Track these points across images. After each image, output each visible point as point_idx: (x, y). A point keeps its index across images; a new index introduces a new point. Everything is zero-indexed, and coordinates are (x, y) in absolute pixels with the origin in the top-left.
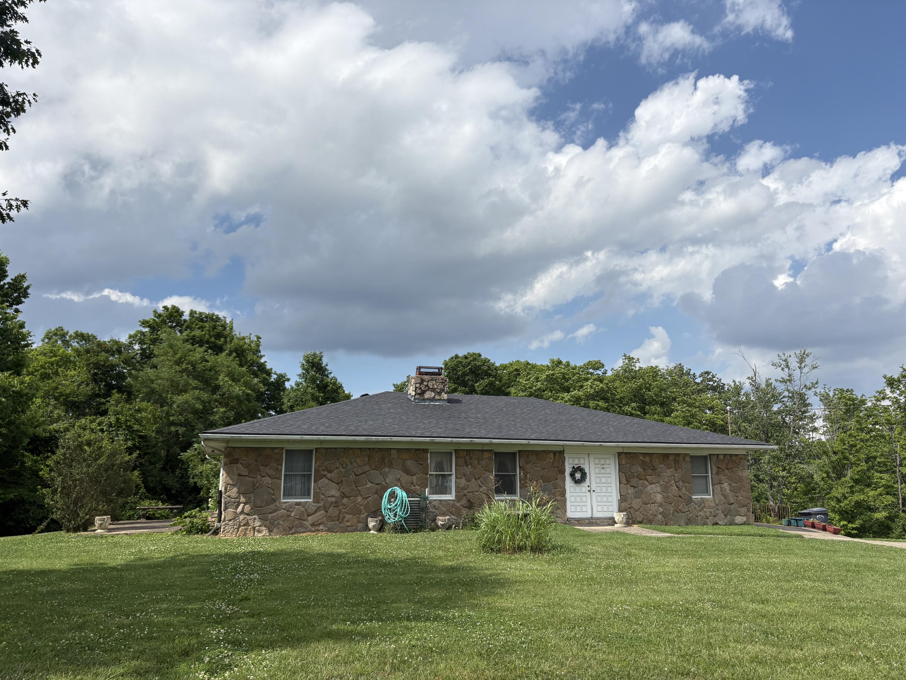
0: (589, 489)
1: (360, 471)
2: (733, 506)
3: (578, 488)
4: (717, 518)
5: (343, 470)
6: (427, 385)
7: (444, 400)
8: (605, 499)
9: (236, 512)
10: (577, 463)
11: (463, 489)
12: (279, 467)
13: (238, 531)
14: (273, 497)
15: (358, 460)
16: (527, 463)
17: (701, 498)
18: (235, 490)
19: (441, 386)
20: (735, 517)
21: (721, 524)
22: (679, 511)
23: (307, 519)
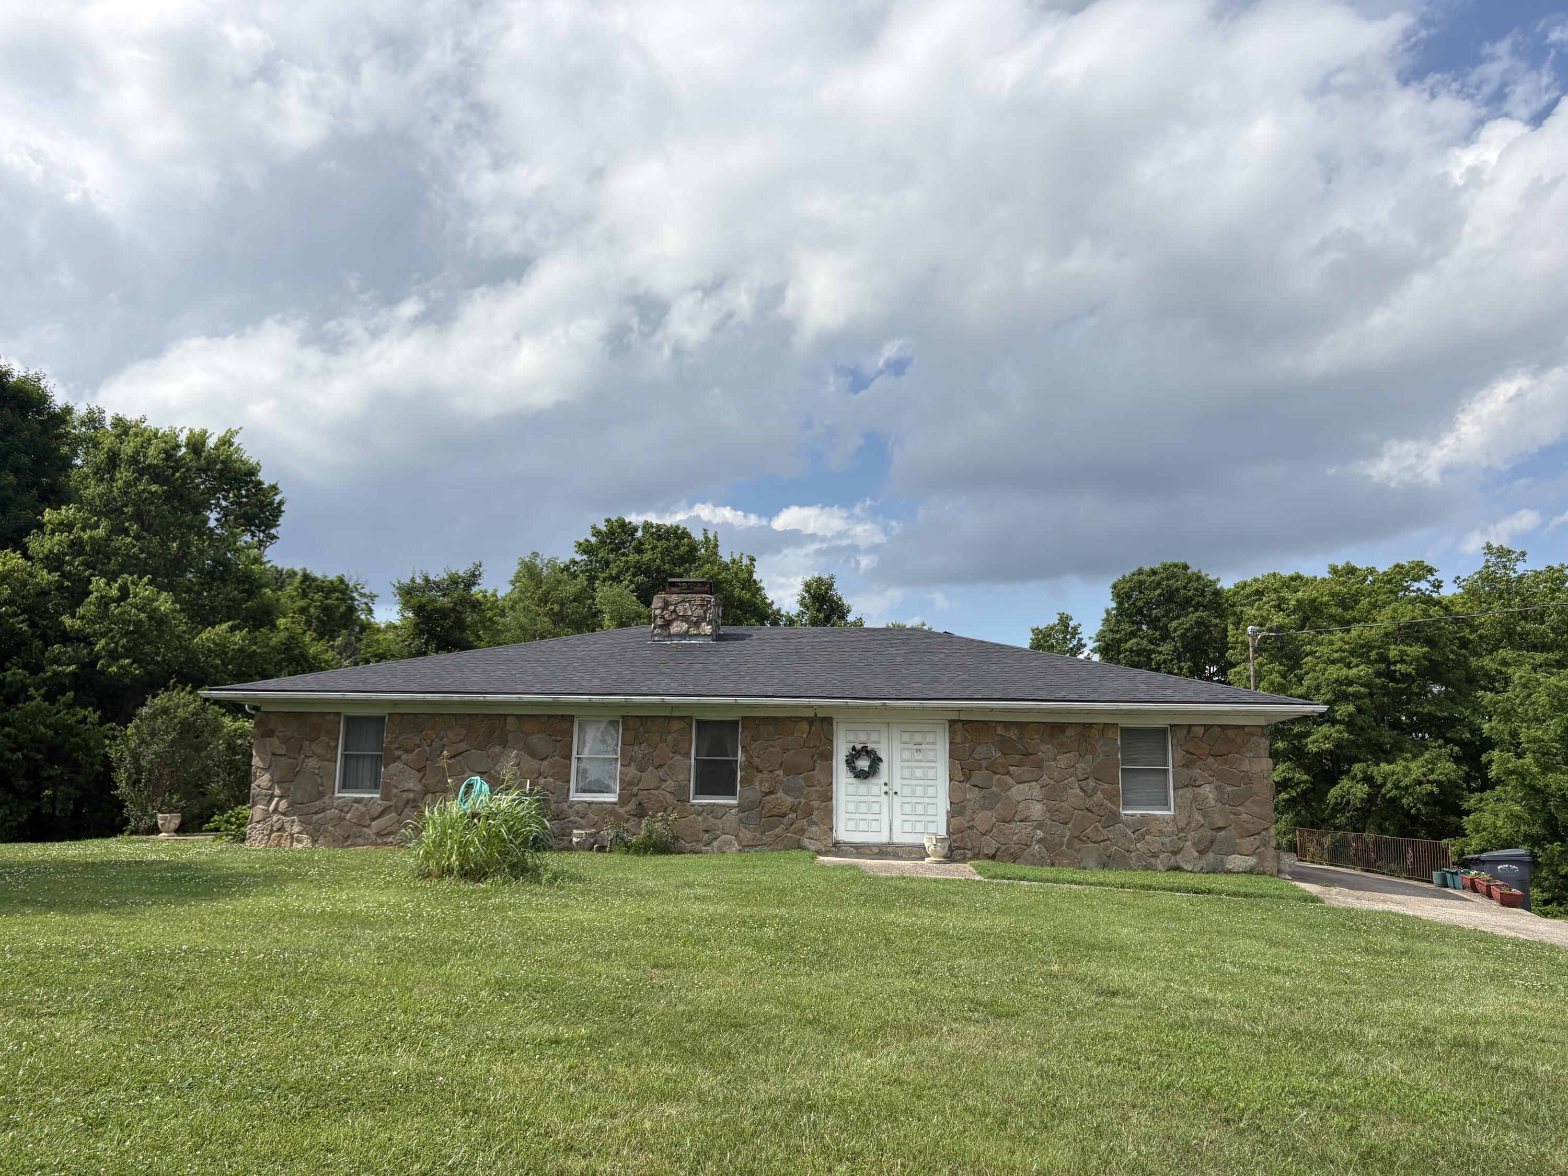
0: (886, 789)
1: (453, 751)
2: (1223, 833)
3: (863, 787)
4: (1179, 856)
5: (428, 749)
6: (675, 611)
8: (920, 809)
9: (267, 810)
10: (860, 739)
11: (631, 783)
12: (332, 743)
13: (269, 839)
14: (321, 788)
15: (451, 733)
16: (758, 739)
17: (1142, 816)
18: (267, 776)
19: (700, 612)
20: (1228, 855)
21: (1189, 869)
22: (1085, 839)
23: (369, 825)
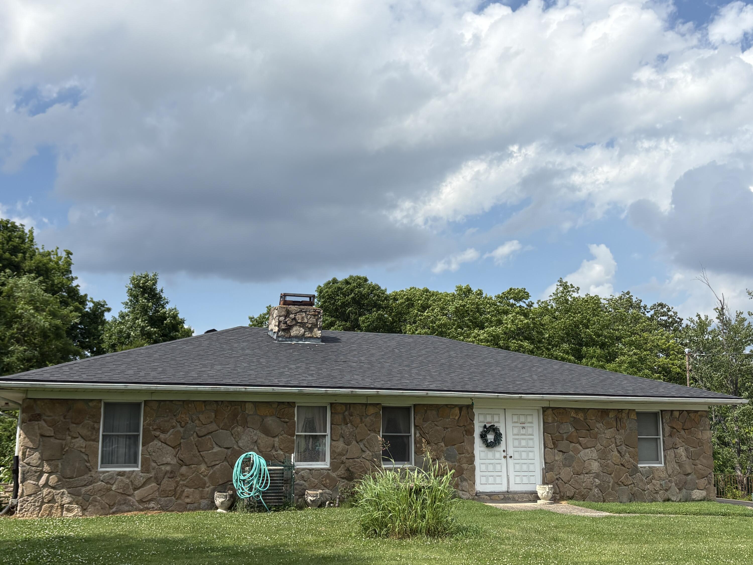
0: (504, 454)
1: (204, 431)
2: (690, 476)
3: (490, 453)
4: (669, 492)
5: (182, 430)
6: (294, 319)
7: (317, 338)
8: (525, 467)
9: (37, 485)
10: (489, 420)
11: (341, 454)
12: (96, 426)
13: (40, 510)
14: (88, 464)
15: (202, 417)
16: (425, 420)
17: (649, 467)
18: (36, 455)
19: (313, 320)
20: (692, 490)
21: (674, 500)
22: (620, 483)
23: (133, 494)
